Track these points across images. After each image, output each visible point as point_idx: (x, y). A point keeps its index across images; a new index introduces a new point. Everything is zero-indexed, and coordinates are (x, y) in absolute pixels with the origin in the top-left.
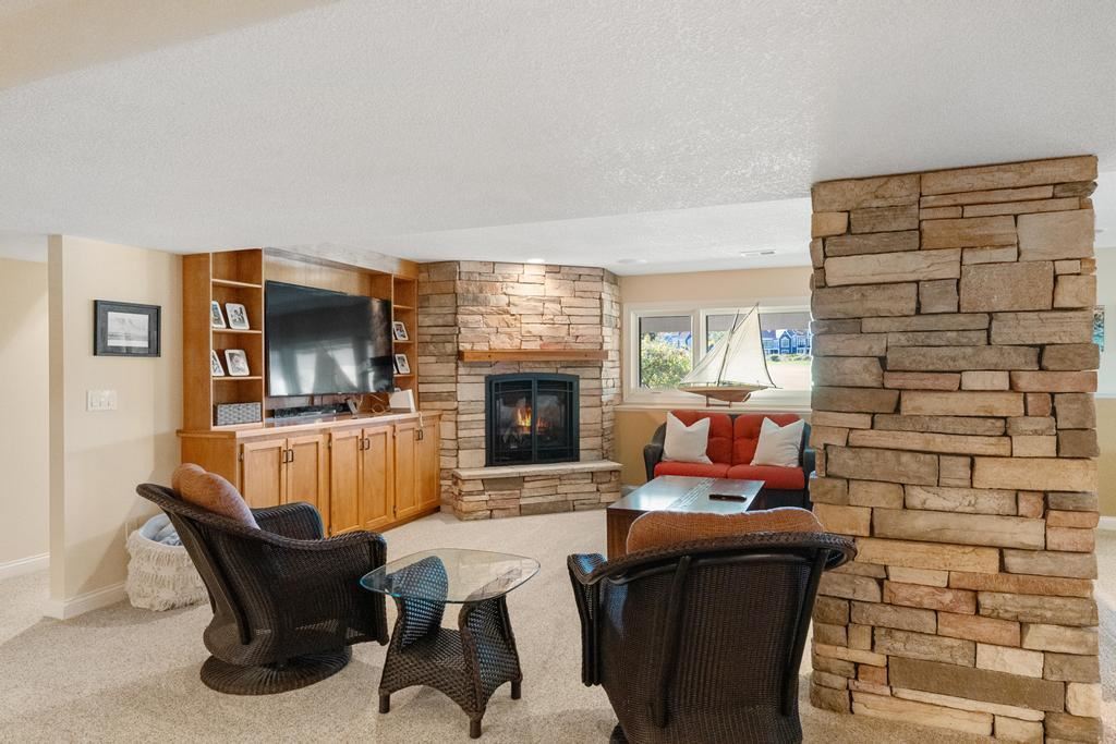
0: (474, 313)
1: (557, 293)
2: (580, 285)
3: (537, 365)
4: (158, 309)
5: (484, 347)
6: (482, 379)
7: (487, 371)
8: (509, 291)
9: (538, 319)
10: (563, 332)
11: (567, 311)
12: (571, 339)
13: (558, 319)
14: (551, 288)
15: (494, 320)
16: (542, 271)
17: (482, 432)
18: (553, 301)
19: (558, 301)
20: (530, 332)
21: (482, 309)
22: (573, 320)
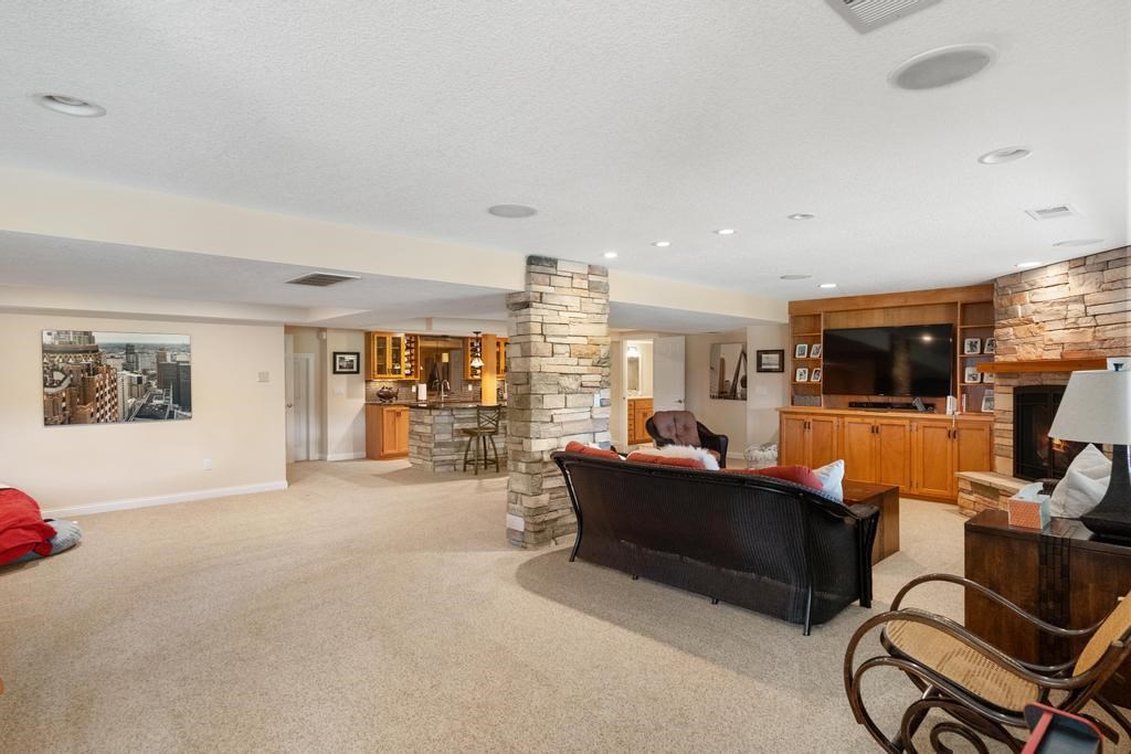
0: (1005, 326)
1: (1081, 291)
2: (1108, 275)
3: (1057, 377)
4: (783, 351)
5: (1012, 358)
6: (1011, 390)
7: (1015, 382)
8: (1034, 299)
9: (1061, 325)
10: (1088, 337)
11: (1091, 311)
12: (1096, 344)
13: (1083, 322)
14: (1076, 286)
15: (1021, 330)
16: (1064, 269)
17: (1011, 442)
18: (1075, 301)
19: (1081, 299)
20: (1051, 340)
21: (1011, 321)
22: (1100, 320)
